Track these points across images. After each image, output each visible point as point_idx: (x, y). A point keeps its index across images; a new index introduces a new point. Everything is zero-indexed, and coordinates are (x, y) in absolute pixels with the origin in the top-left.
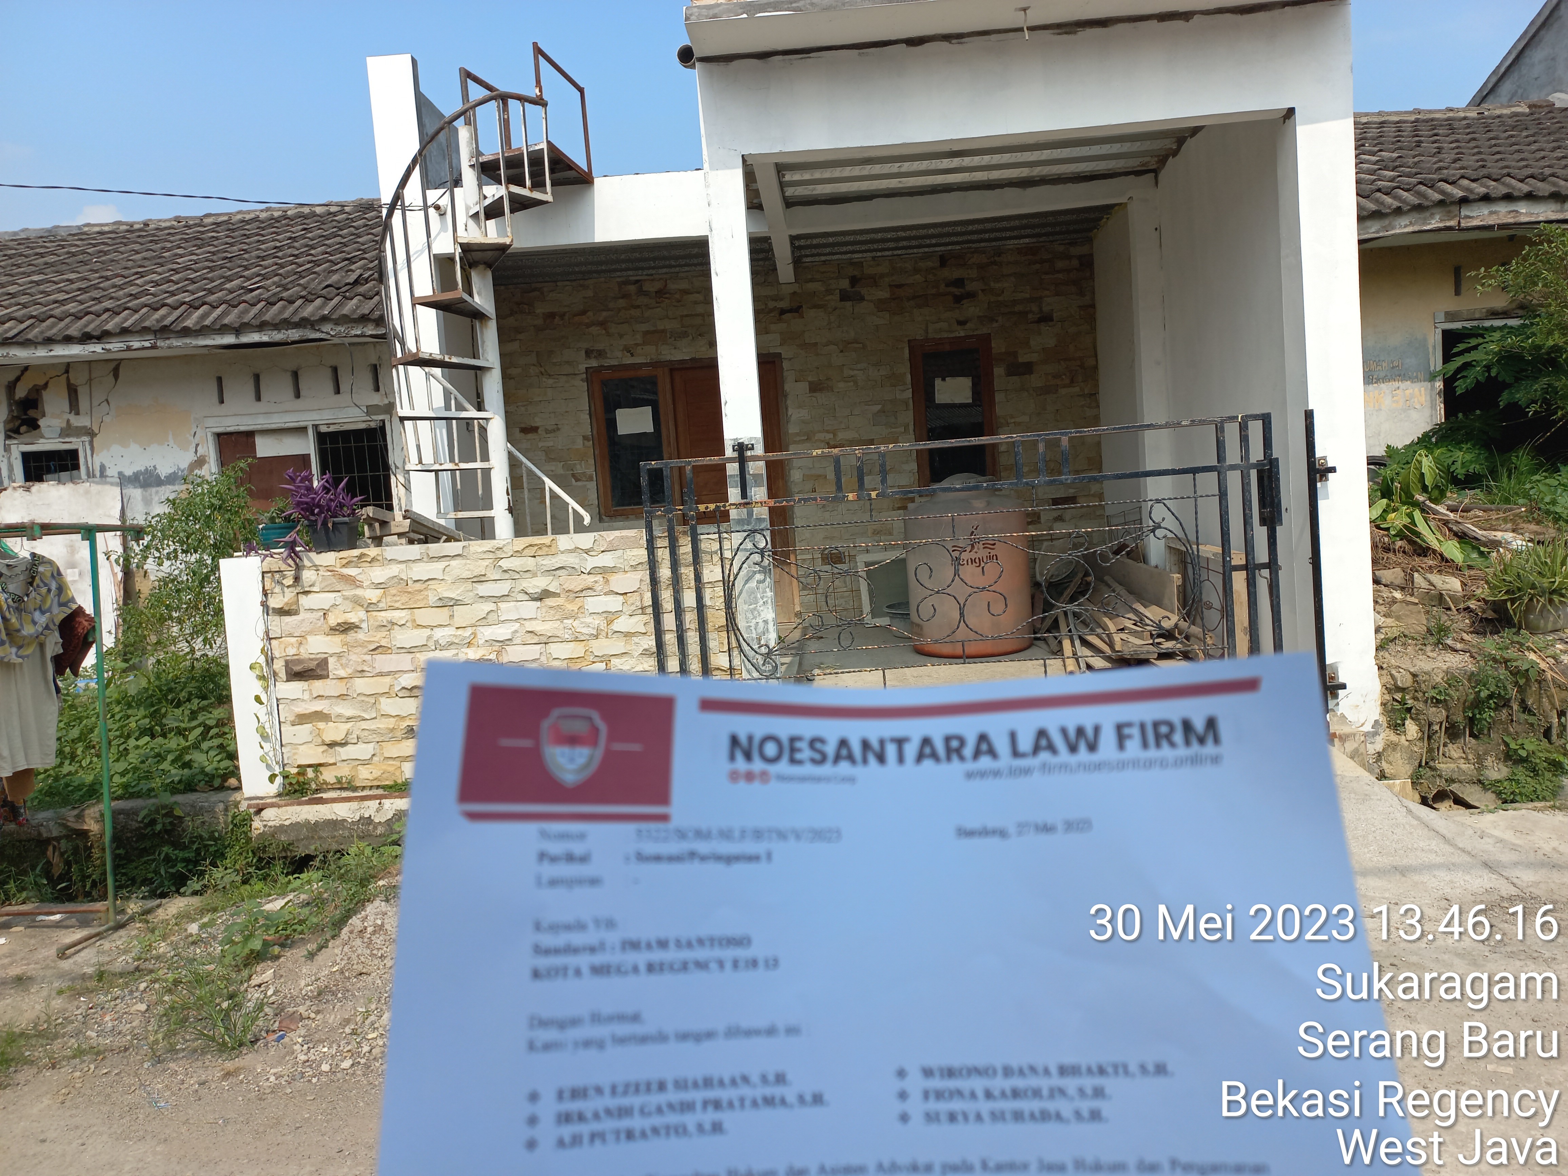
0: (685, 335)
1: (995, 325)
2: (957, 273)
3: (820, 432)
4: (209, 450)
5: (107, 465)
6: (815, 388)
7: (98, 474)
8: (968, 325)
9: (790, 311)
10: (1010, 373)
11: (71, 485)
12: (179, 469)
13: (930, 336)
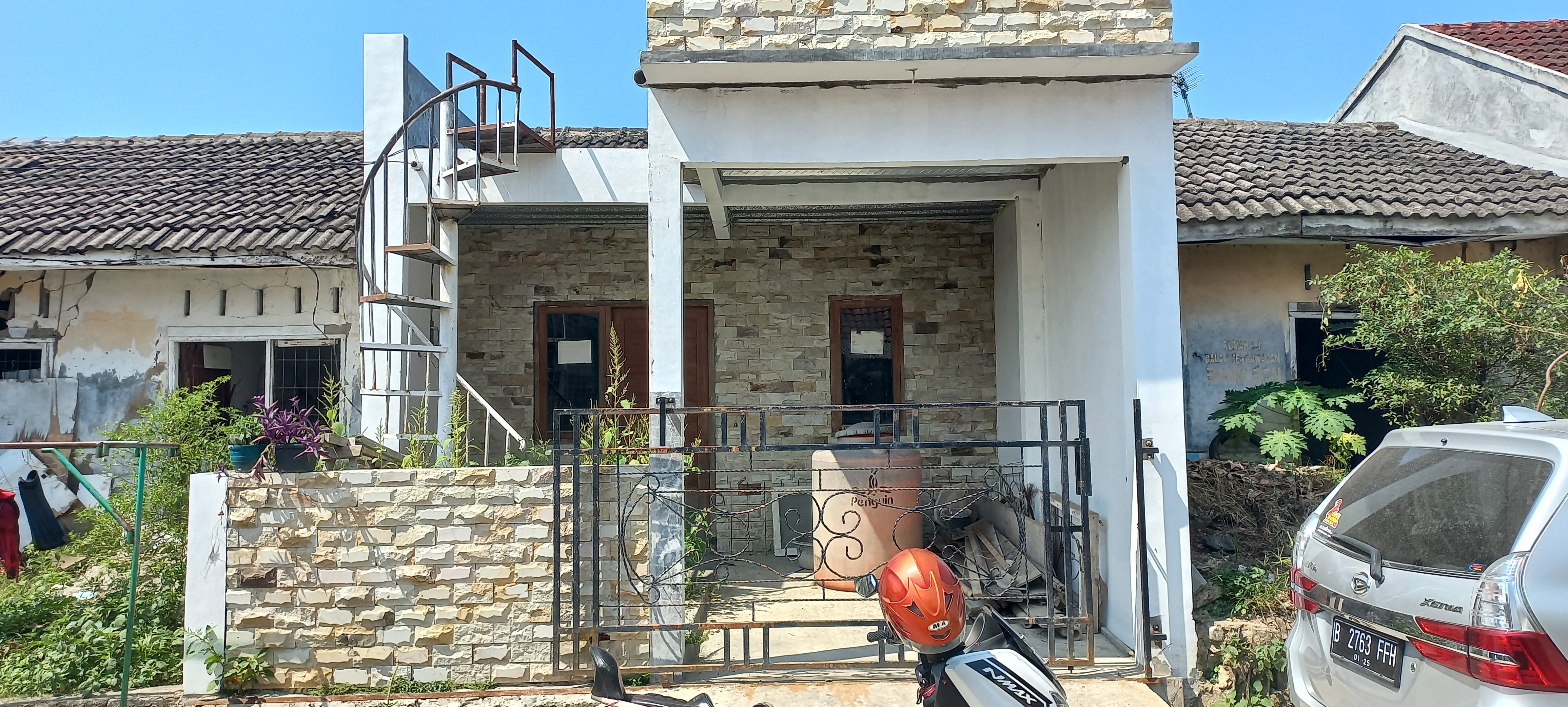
0: (627, 278)
1: (906, 288)
2: (874, 241)
3: (744, 372)
4: (171, 359)
5: (68, 367)
6: (742, 333)
7: (57, 374)
8: (882, 287)
9: (724, 263)
10: (918, 331)
11: (30, 383)
12: (137, 373)
13: (848, 293)
